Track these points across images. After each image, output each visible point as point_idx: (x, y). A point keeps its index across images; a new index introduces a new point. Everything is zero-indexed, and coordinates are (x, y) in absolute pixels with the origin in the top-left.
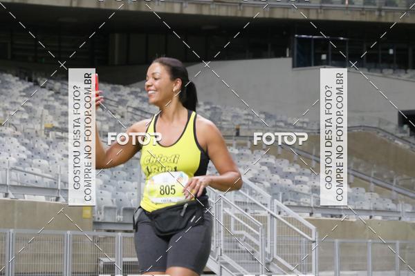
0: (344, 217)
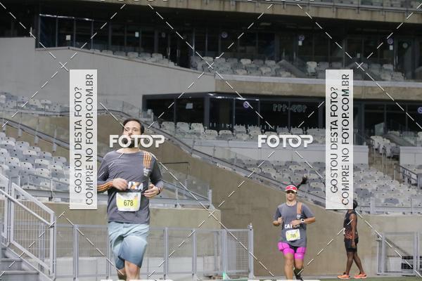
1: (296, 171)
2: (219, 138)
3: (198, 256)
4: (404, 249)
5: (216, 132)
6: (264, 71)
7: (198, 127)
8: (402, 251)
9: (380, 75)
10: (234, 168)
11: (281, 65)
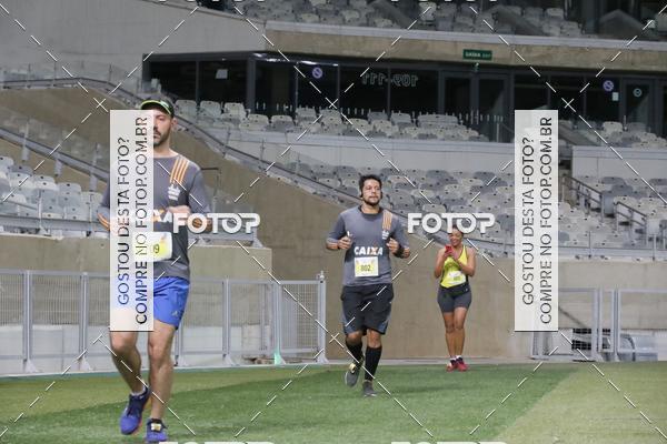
0: (43, 232)
1: (399, 185)
2: (272, 128)
3: (233, 325)
4: (576, 317)
5: (265, 118)
6: (347, 18)
7: (236, 110)
8: (573, 319)
9: (541, 27)
10: (296, 178)
11: (376, 8)
